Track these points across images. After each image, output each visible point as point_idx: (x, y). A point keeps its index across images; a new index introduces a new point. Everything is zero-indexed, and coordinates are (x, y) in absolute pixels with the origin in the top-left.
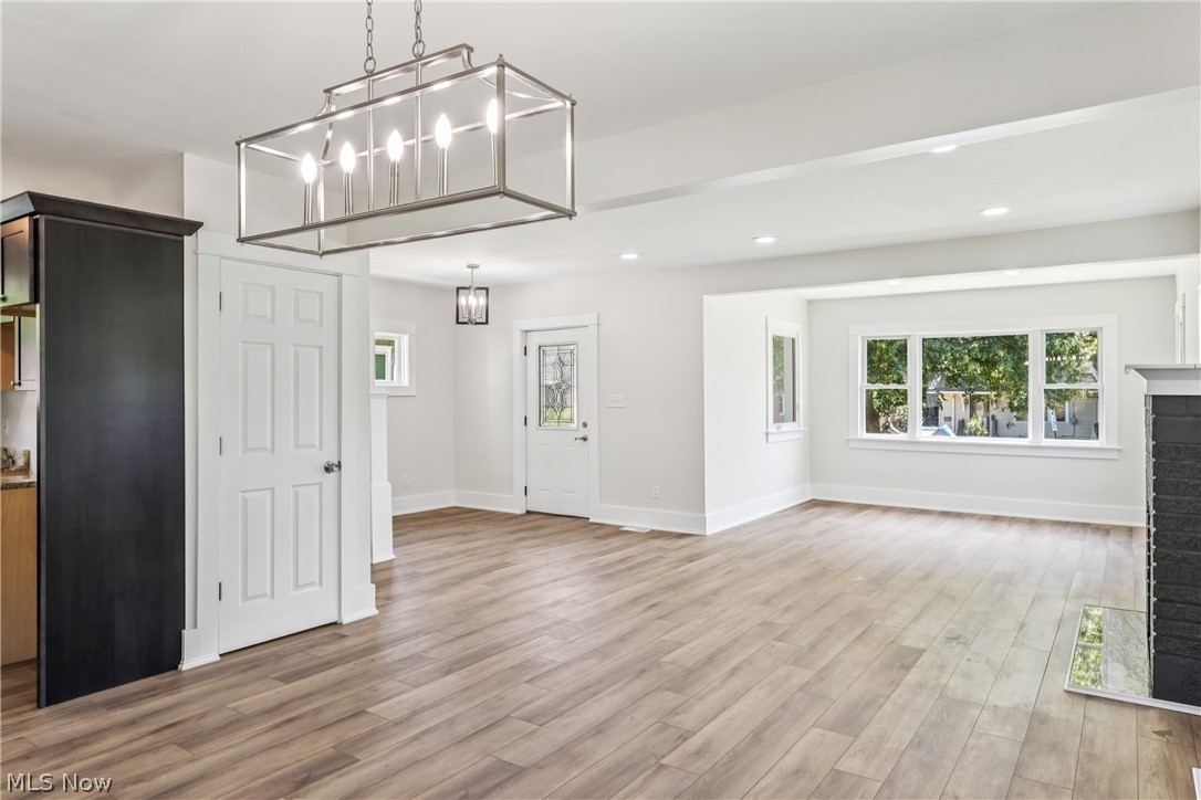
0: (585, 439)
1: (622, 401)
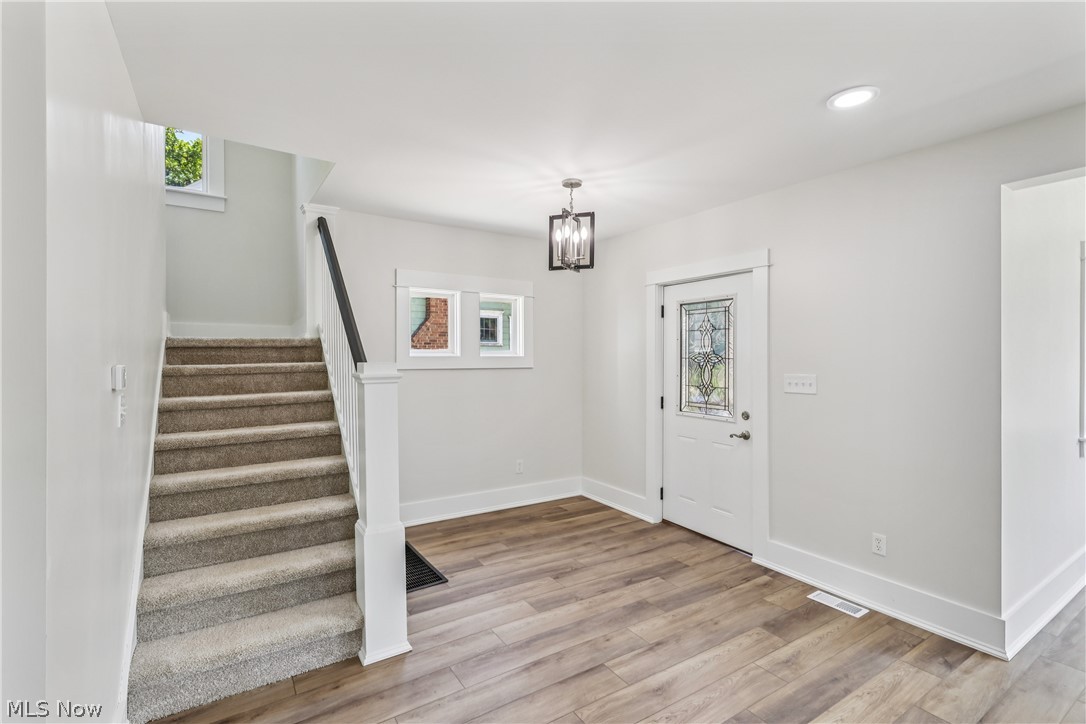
0: (746, 437)
1: (810, 385)
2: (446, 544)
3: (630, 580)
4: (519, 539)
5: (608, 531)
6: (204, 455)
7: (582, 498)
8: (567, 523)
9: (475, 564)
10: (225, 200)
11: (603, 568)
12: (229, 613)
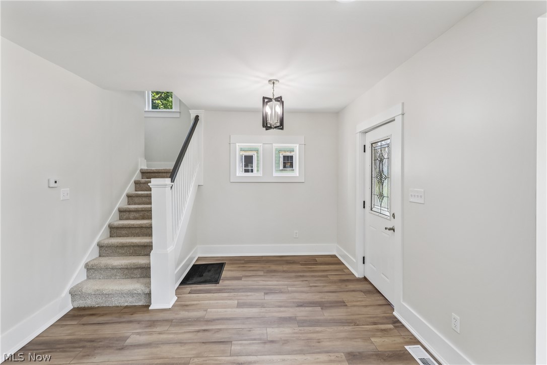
0: (393, 230)
1: (421, 196)
2: (239, 267)
3: (301, 305)
4: (275, 271)
5: (326, 276)
6: (135, 214)
7: (335, 256)
8: (309, 268)
9: (239, 278)
10: (180, 112)
11: (296, 295)
12: (116, 276)
